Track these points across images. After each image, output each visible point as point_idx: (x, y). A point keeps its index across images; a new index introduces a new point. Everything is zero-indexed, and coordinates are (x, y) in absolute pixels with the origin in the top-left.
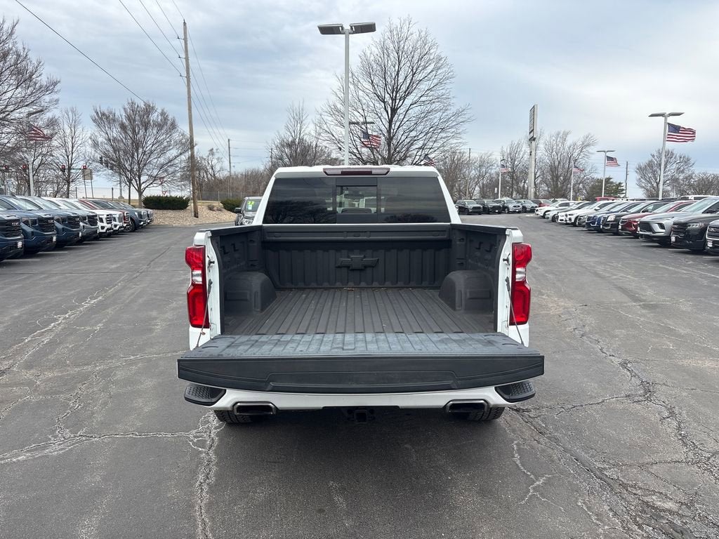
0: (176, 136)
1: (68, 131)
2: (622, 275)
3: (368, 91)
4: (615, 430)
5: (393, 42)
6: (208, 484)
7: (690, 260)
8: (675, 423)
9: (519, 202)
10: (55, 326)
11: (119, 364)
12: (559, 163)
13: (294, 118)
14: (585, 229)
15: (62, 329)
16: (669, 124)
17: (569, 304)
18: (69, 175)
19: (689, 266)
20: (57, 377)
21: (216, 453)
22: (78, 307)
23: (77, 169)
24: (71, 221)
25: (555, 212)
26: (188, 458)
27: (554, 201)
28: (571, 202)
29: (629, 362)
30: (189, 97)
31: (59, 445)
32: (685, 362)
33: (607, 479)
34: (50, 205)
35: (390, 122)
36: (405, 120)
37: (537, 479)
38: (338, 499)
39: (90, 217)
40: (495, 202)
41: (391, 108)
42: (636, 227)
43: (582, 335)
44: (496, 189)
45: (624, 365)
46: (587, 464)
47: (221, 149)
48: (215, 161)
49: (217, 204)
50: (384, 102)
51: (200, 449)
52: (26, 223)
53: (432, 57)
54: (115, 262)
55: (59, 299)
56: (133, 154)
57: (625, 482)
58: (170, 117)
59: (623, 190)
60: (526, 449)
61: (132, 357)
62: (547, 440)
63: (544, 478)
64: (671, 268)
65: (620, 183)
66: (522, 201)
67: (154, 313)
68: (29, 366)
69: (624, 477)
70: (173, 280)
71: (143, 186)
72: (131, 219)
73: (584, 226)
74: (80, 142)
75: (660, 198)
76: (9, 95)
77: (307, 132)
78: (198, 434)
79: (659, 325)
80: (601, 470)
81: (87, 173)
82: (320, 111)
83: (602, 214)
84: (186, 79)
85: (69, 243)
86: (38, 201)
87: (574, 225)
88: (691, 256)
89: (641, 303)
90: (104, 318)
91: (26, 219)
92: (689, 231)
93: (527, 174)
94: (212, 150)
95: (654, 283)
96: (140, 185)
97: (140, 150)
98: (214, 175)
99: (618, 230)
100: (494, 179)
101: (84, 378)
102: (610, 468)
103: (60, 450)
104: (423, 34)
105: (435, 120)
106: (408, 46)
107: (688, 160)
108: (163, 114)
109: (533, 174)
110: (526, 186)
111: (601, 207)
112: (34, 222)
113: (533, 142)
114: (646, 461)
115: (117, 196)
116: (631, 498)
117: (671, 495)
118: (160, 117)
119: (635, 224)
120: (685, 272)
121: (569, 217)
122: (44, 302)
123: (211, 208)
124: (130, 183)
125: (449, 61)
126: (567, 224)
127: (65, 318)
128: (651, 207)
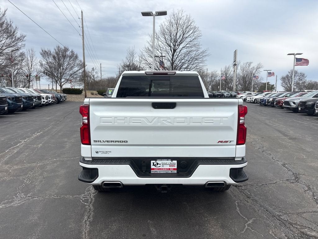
0: (77, 62)
1: (29, 59)
2: (278, 124)
3: (163, 42)
4: (284, 196)
5: (175, 20)
6: (89, 221)
7: (308, 118)
8: (311, 193)
9: (229, 93)
10: (20, 145)
11: (48, 163)
12: (247, 75)
13: (130, 54)
14: (259, 104)
15: (23, 146)
16: (296, 58)
17: (255, 137)
18: (29, 79)
19: (308, 121)
20: (20, 168)
21: (93, 205)
22: (31, 136)
23: (33, 76)
24: (30, 98)
25: (245, 97)
26: (80, 208)
27: (244, 92)
28: (252, 93)
29: (286, 164)
30: (83, 45)
31: (19, 201)
32: (312, 164)
33: (282, 221)
34: (21, 91)
35: (173, 55)
36: (180, 55)
37: (249, 220)
38: (152, 229)
39: (38, 97)
40: (218, 92)
41: (173, 49)
42: (282, 104)
43: (263, 151)
44: (219, 87)
45: (284, 165)
46: (272, 213)
47: (98, 68)
48: (94, 73)
49: (95, 92)
50: (170, 47)
51: (86, 204)
52: (9, 99)
53: (192, 27)
54: (49, 117)
55: (22, 133)
56: (58, 69)
57: (291, 222)
58: (75, 53)
59: (275, 88)
60: (242, 205)
61: (55, 160)
62: (252, 201)
63: (252, 220)
64: (299, 122)
65: (273, 85)
66: (230, 92)
67: (66, 140)
68: (7, 163)
69: (290, 219)
70: (75, 125)
71: (62, 84)
72: (57, 98)
73: (258, 103)
74: (35, 64)
75: (292, 91)
76: (3, 42)
77: (135, 60)
78: (85, 196)
79: (298, 147)
80: (279, 216)
81: (38, 78)
82: (142, 51)
83: (266, 98)
84: (82, 37)
85: (28, 108)
86: (15, 90)
87: (254, 103)
88: (307, 117)
89: (289, 137)
90: (43, 142)
91: (9, 97)
92: (307, 105)
93: (232, 80)
94: (93, 68)
95: (293, 128)
96: (61, 83)
97: (62, 68)
98: (94, 79)
99: (274, 105)
100: (218, 83)
101: (32, 169)
102: (283, 215)
103: (18, 203)
104: (188, 16)
105: (193, 55)
106: (181, 22)
107: (304, 74)
108: (72, 52)
109: (235, 80)
110: (232, 86)
111: (266, 95)
112: (13, 98)
113: (235, 66)
114: (300, 211)
115: (51, 88)
116: (294, 230)
117: (314, 228)
118: (71, 53)
119: (282, 102)
120: (306, 123)
121: (251, 99)
122: (15, 134)
123: (92, 94)
124: (57, 82)
125: (200, 29)
126: (251, 102)
127: (25, 141)
128: (288, 95)
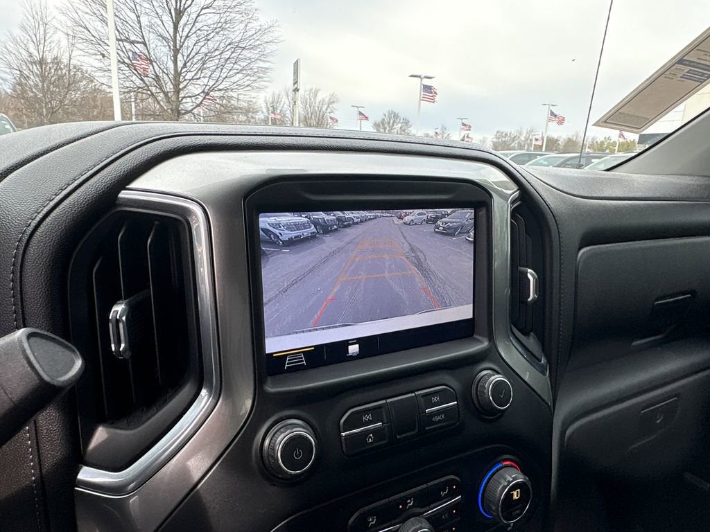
13: (34, 18)
35: (175, 28)
41: (176, 8)
109: (298, 121)
113: (297, 93)
